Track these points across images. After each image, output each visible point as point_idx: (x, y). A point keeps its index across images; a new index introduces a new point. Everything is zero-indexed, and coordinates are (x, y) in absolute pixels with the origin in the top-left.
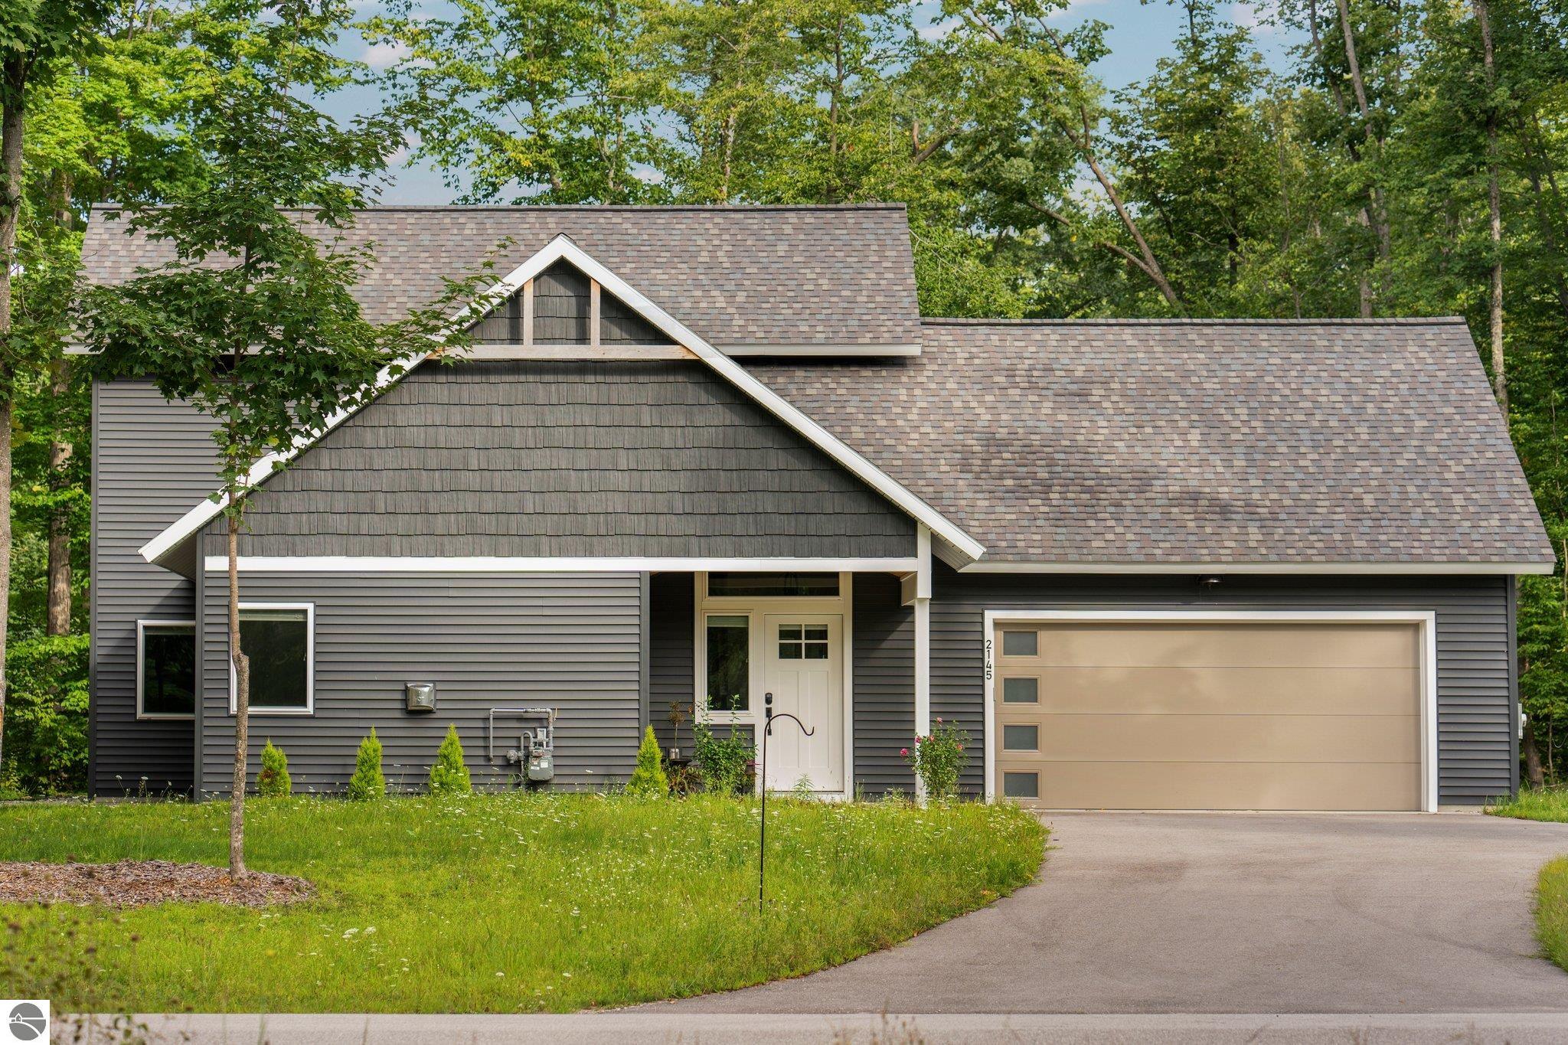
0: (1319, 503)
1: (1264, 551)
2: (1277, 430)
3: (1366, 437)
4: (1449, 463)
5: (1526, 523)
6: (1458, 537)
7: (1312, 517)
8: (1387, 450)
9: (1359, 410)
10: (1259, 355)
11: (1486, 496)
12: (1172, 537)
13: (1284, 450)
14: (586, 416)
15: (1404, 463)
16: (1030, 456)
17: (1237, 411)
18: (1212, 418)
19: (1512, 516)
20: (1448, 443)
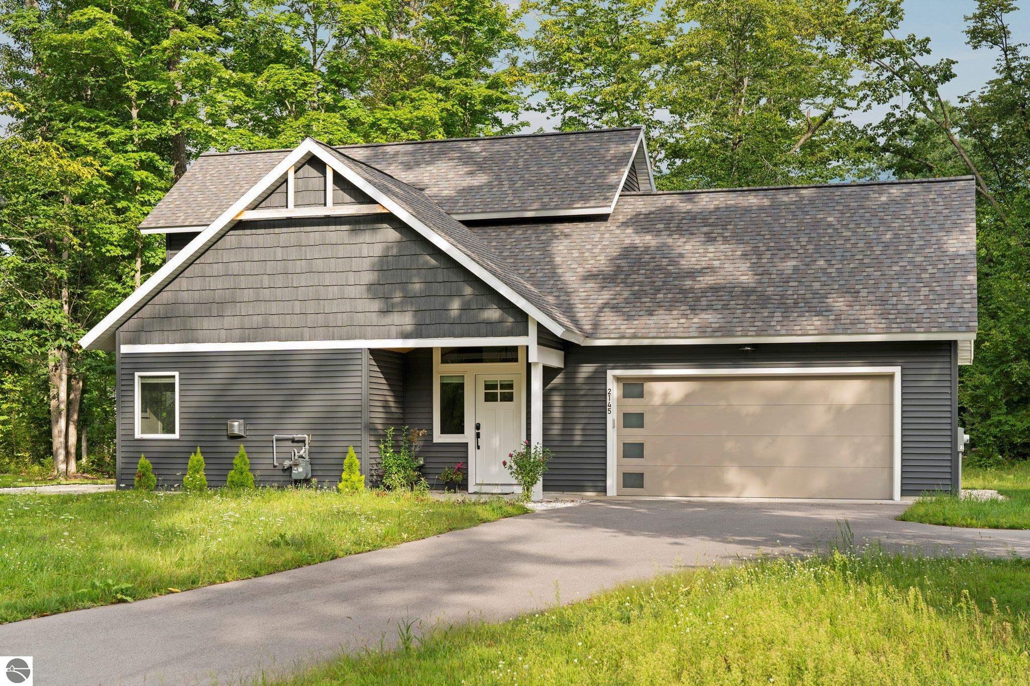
0: (829, 296)
1: (778, 328)
2: (822, 251)
3: (879, 253)
4: (928, 267)
8: (890, 260)
9: (881, 236)
11: (945, 288)
12: (722, 320)
15: (897, 268)
16: (656, 272)
18: (782, 244)
19: (958, 301)
20: (933, 255)
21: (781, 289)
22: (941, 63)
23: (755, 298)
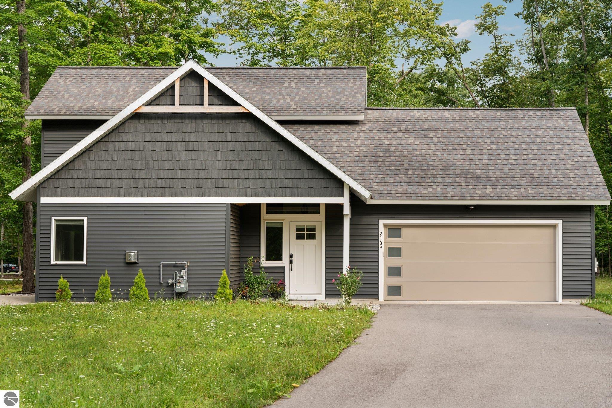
0: (516, 176)
1: (492, 195)
2: (501, 148)
3: (536, 151)
4: (568, 161)
5: (599, 184)
6: (571, 190)
7: (513, 181)
8: (544, 156)
9: (534, 141)
10: (496, 121)
11: (583, 173)
12: (455, 190)
13: (504, 156)
14: (203, 137)
15: (551, 161)
16: (402, 158)
17: (486, 141)
18: (476, 144)
19: (593, 181)
20: (568, 153)
21: (485, 171)
22: (462, 42)
23: (471, 176)
